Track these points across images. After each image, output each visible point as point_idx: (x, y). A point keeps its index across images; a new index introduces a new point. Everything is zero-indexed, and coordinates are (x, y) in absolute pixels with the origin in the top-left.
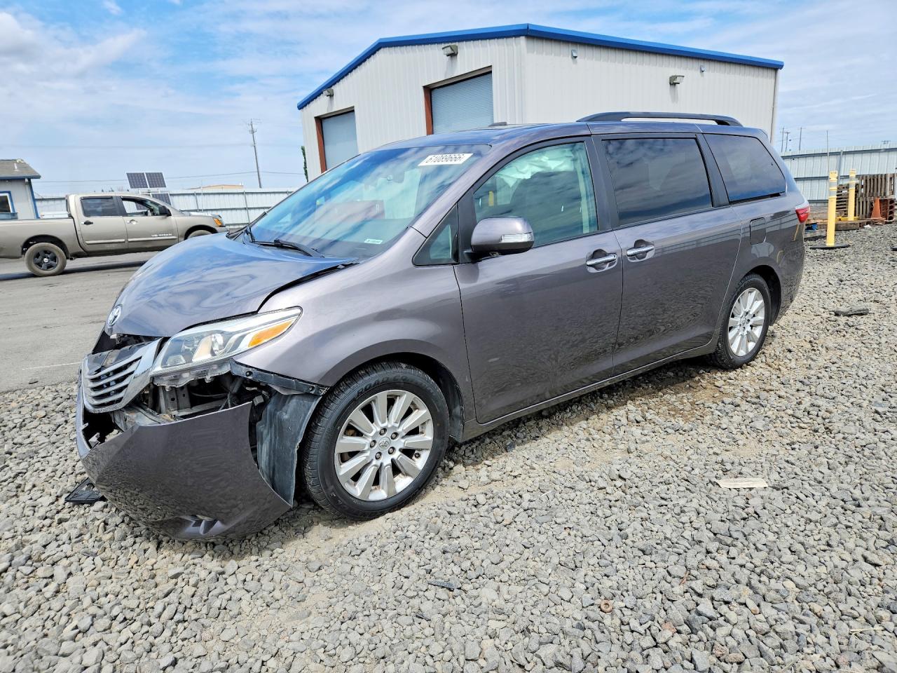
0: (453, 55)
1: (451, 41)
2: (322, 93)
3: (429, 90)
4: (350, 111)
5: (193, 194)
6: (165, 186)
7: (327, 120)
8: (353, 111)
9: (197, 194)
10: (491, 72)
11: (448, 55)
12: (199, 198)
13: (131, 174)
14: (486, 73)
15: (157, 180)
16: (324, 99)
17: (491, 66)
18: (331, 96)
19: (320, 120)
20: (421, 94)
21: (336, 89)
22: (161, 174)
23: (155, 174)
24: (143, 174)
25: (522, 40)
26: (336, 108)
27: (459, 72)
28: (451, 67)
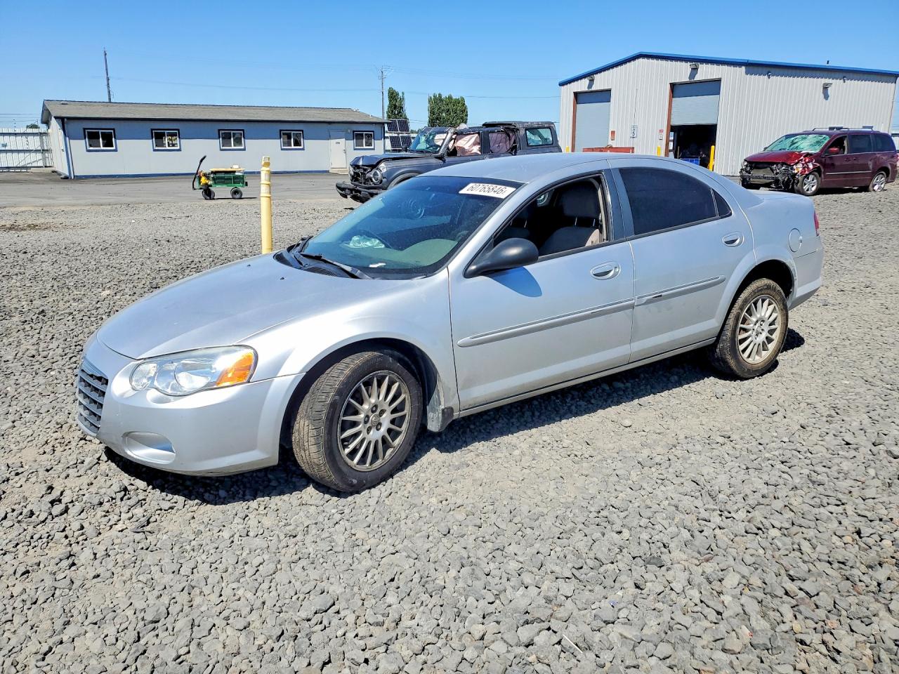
0: (695, 70)
1: (696, 61)
2: (585, 77)
3: (673, 86)
4: (607, 91)
7: (586, 94)
8: (610, 92)
10: (720, 81)
11: (692, 68)
16: (586, 81)
17: (720, 78)
18: (592, 81)
19: (576, 94)
20: (668, 87)
21: (597, 77)
25: (743, 68)
26: (594, 88)
27: (698, 78)
28: (692, 75)
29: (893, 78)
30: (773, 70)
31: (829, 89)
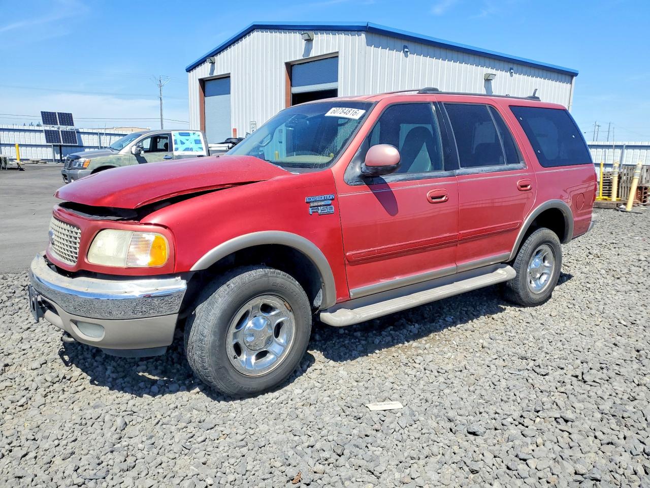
0: (309, 40)
1: (310, 29)
2: (206, 60)
3: (290, 67)
4: (227, 77)
5: (96, 134)
6: (73, 125)
7: (209, 82)
8: (229, 77)
9: (102, 134)
10: (337, 57)
11: (305, 40)
12: (103, 137)
13: (44, 112)
14: (334, 57)
15: (67, 119)
16: (207, 66)
17: (338, 52)
18: (213, 63)
19: (203, 82)
20: (284, 69)
21: (218, 58)
22: (71, 114)
23: (66, 114)
24: (55, 113)
25: (363, 36)
26: (216, 73)
27: (313, 54)
28: (308, 50)
29: (568, 78)
30: (411, 45)
31: (492, 82)
